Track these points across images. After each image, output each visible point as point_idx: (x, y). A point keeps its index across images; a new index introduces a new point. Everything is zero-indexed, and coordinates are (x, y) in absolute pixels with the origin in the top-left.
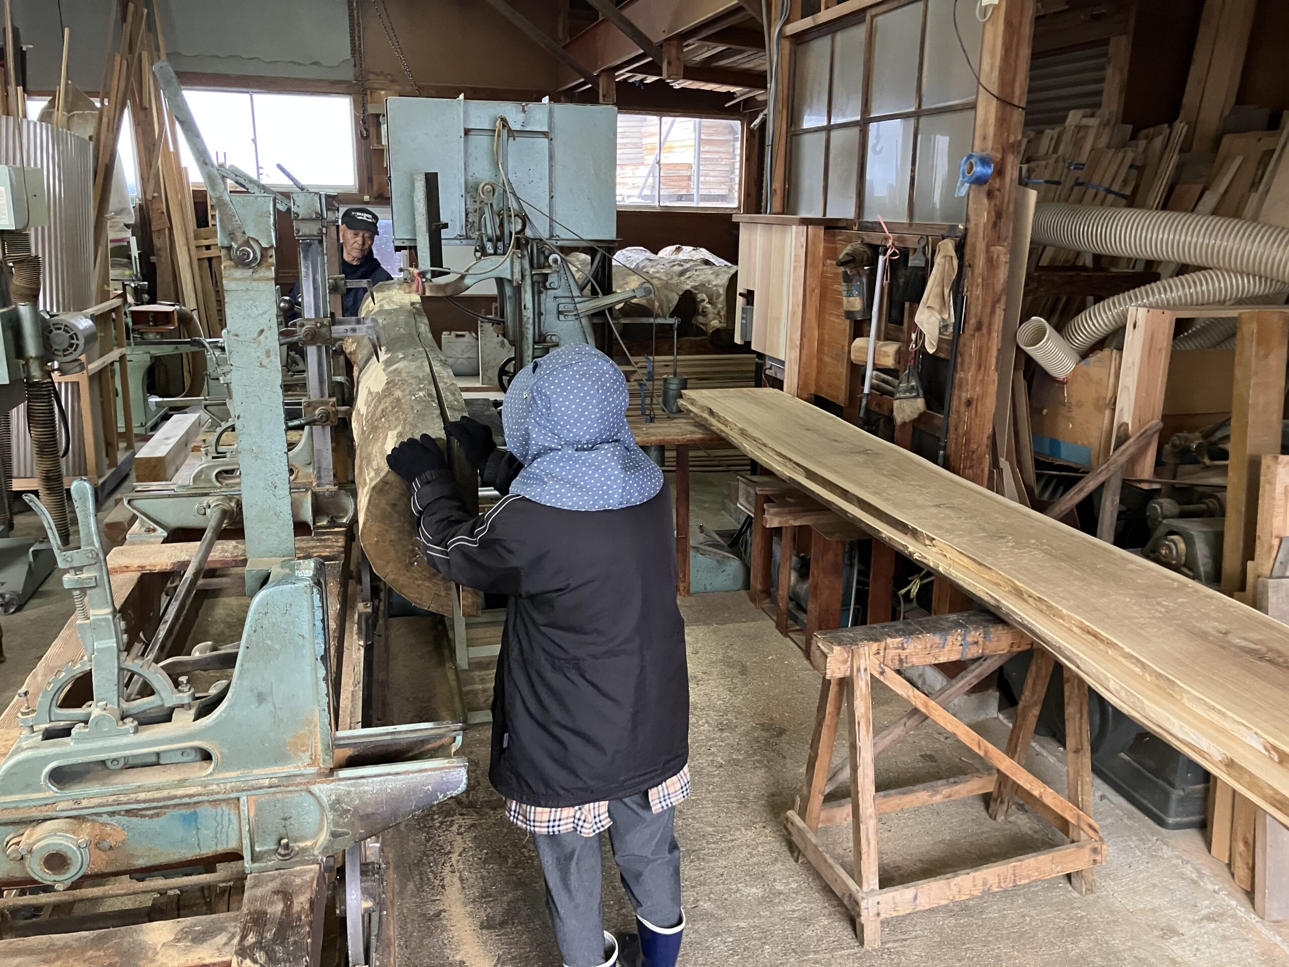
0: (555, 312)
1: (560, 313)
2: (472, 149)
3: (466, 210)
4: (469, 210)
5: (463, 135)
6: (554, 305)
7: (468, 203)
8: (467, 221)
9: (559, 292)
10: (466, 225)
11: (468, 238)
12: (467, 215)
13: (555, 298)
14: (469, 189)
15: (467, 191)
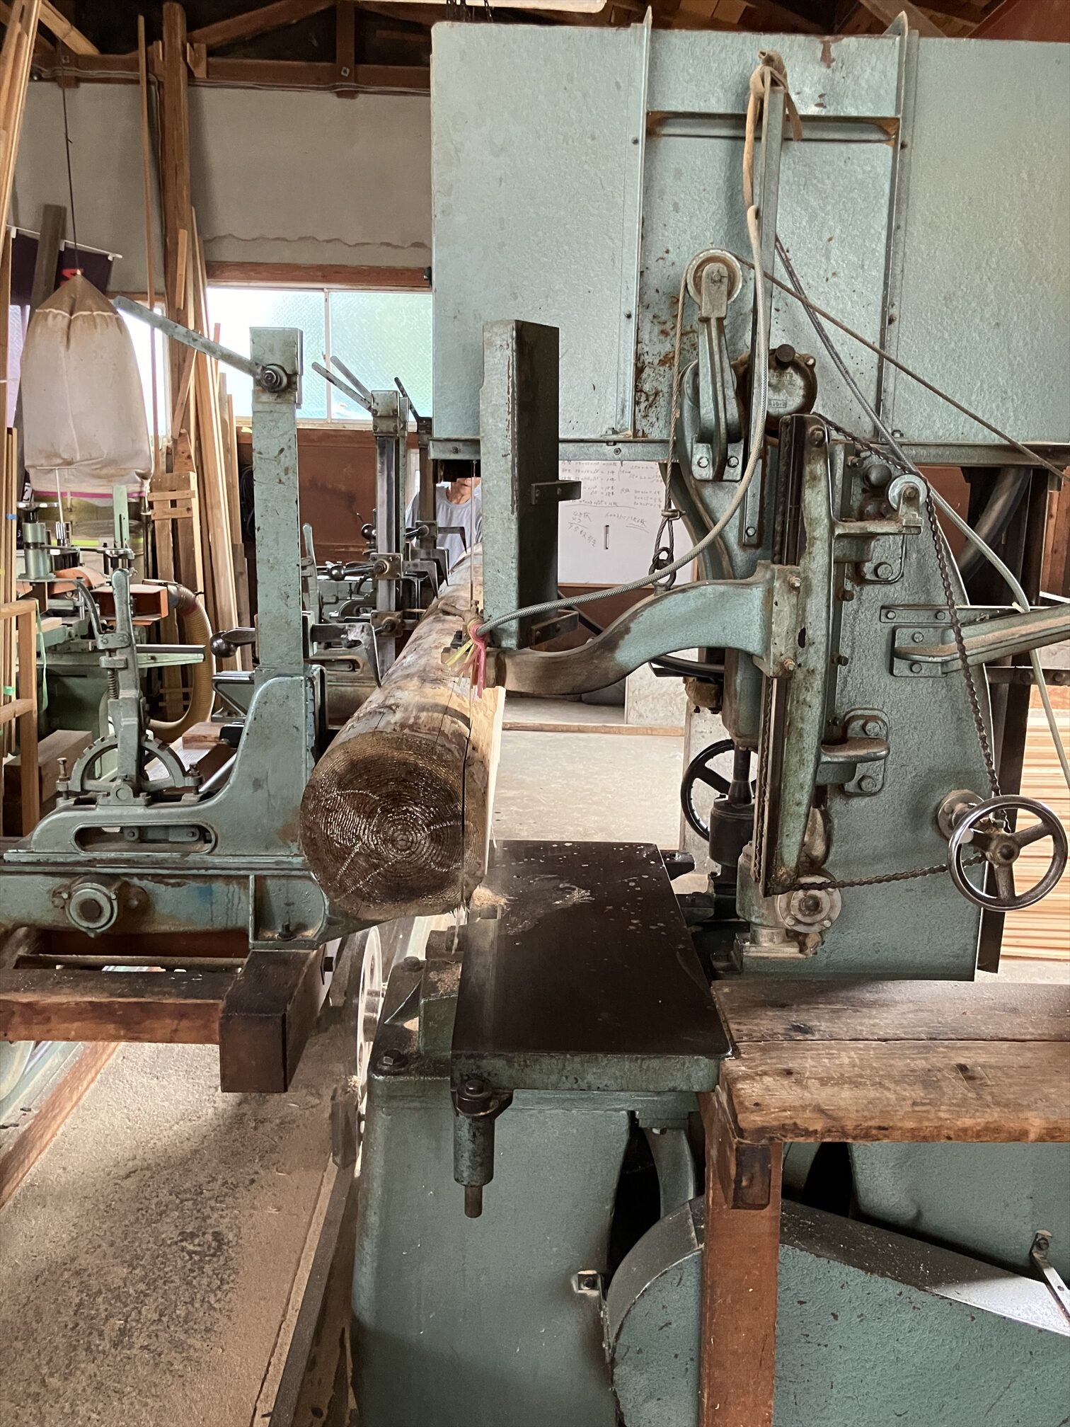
0: (881, 648)
1: (894, 654)
2: (666, 179)
3: (638, 356)
4: (648, 359)
5: (641, 134)
6: (880, 629)
7: (645, 336)
8: (638, 389)
9: (895, 593)
10: (637, 403)
11: (638, 437)
12: (639, 371)
13: (887, 608)
14: (651, 296)
15: (643, 304)
